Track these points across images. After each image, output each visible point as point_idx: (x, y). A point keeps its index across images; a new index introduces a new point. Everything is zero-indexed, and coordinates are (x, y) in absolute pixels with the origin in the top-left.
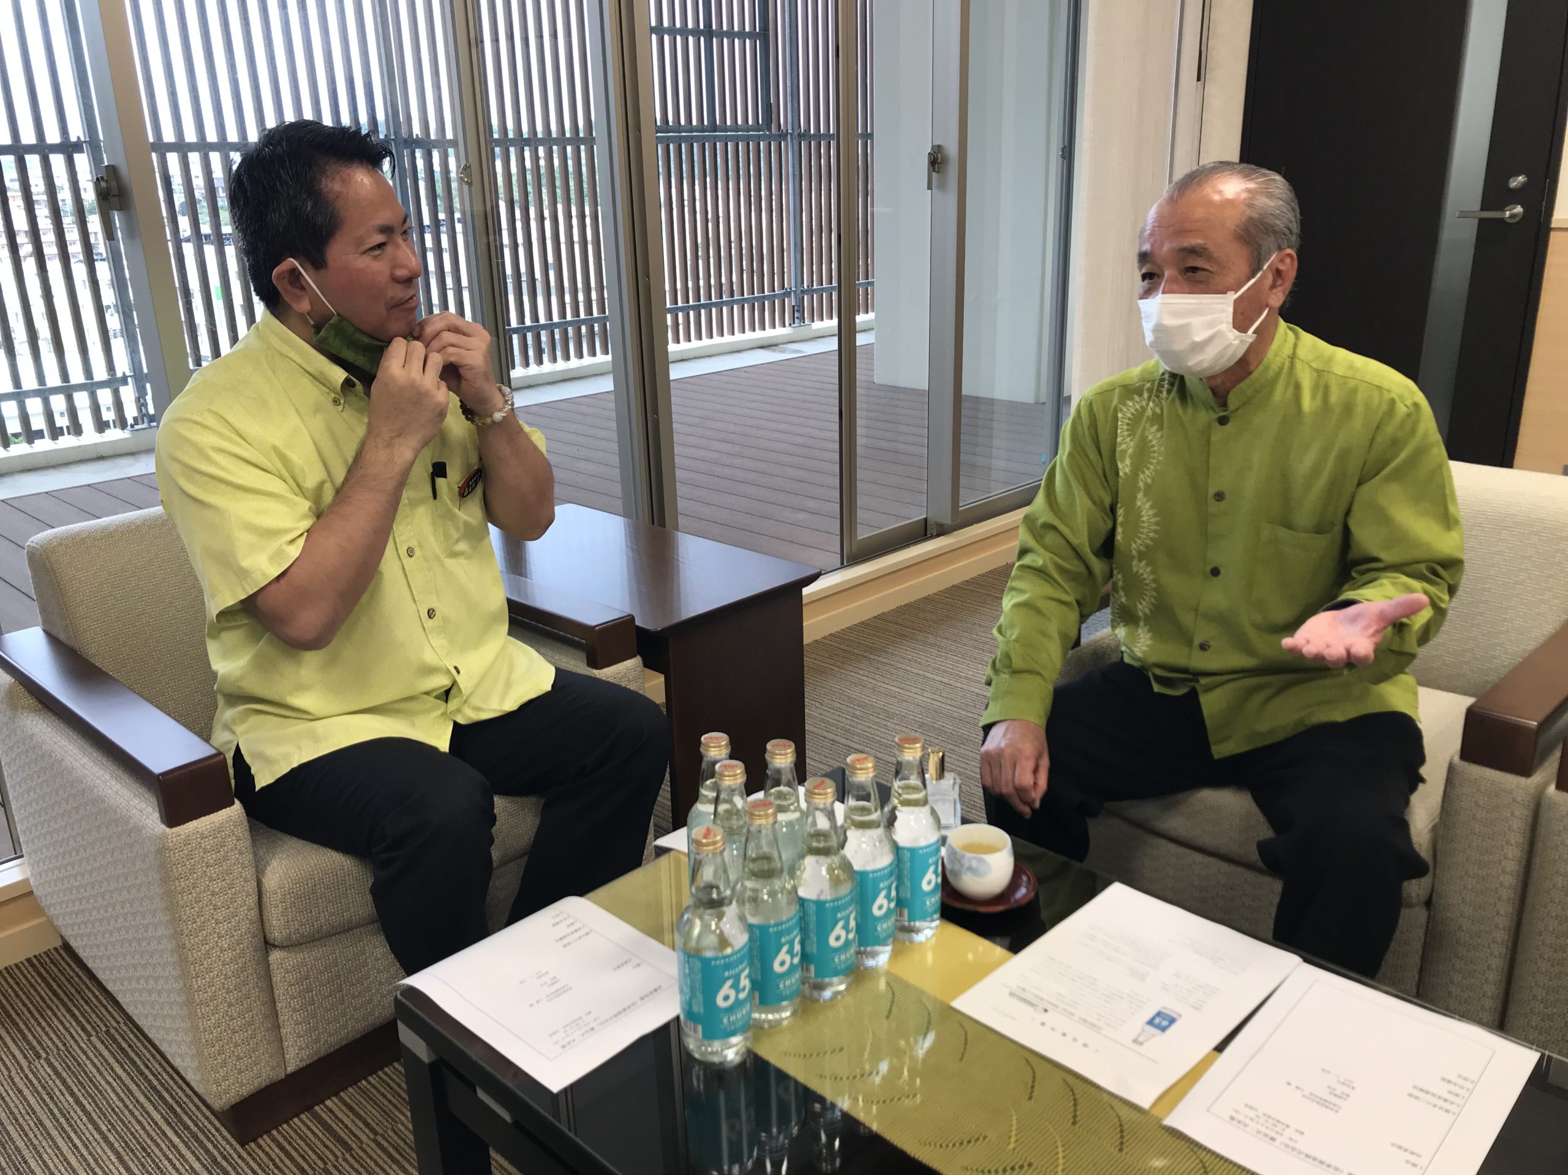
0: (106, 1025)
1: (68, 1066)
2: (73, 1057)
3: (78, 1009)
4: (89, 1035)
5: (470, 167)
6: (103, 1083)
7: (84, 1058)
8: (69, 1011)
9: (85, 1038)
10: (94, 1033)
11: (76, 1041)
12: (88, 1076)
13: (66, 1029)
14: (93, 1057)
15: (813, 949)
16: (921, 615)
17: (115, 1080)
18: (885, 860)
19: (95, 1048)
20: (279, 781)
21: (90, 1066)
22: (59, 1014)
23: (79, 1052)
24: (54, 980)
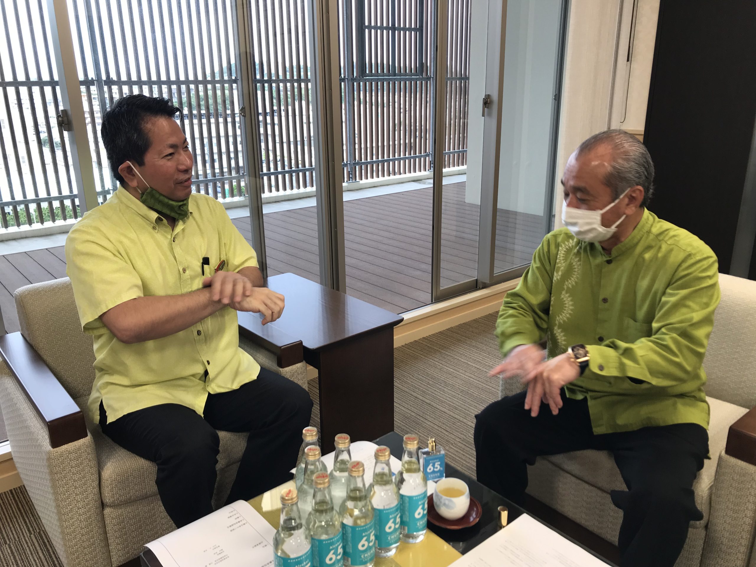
0: (39, 529)
1: (18, 550)
2: (21, 545)
3: (28, 519)
4: (31, 533)
5: (245, 108)
6: (32, 560)
7: (26, 546)
8: (24, 520)
9: (28, 535)
10: (33, 533)
11: (24, 536)
12: (26, 556)
13: (21, 529)
14: (30, 545)
15: (350, 550)
16: (471, 329)
17: (38, 559)
18: (395, 503)
19: (32, 540)
20: (118, 420)
21: (28, 550)
22: (19, 521)
23: (24, 542)
24: (20, 502)
